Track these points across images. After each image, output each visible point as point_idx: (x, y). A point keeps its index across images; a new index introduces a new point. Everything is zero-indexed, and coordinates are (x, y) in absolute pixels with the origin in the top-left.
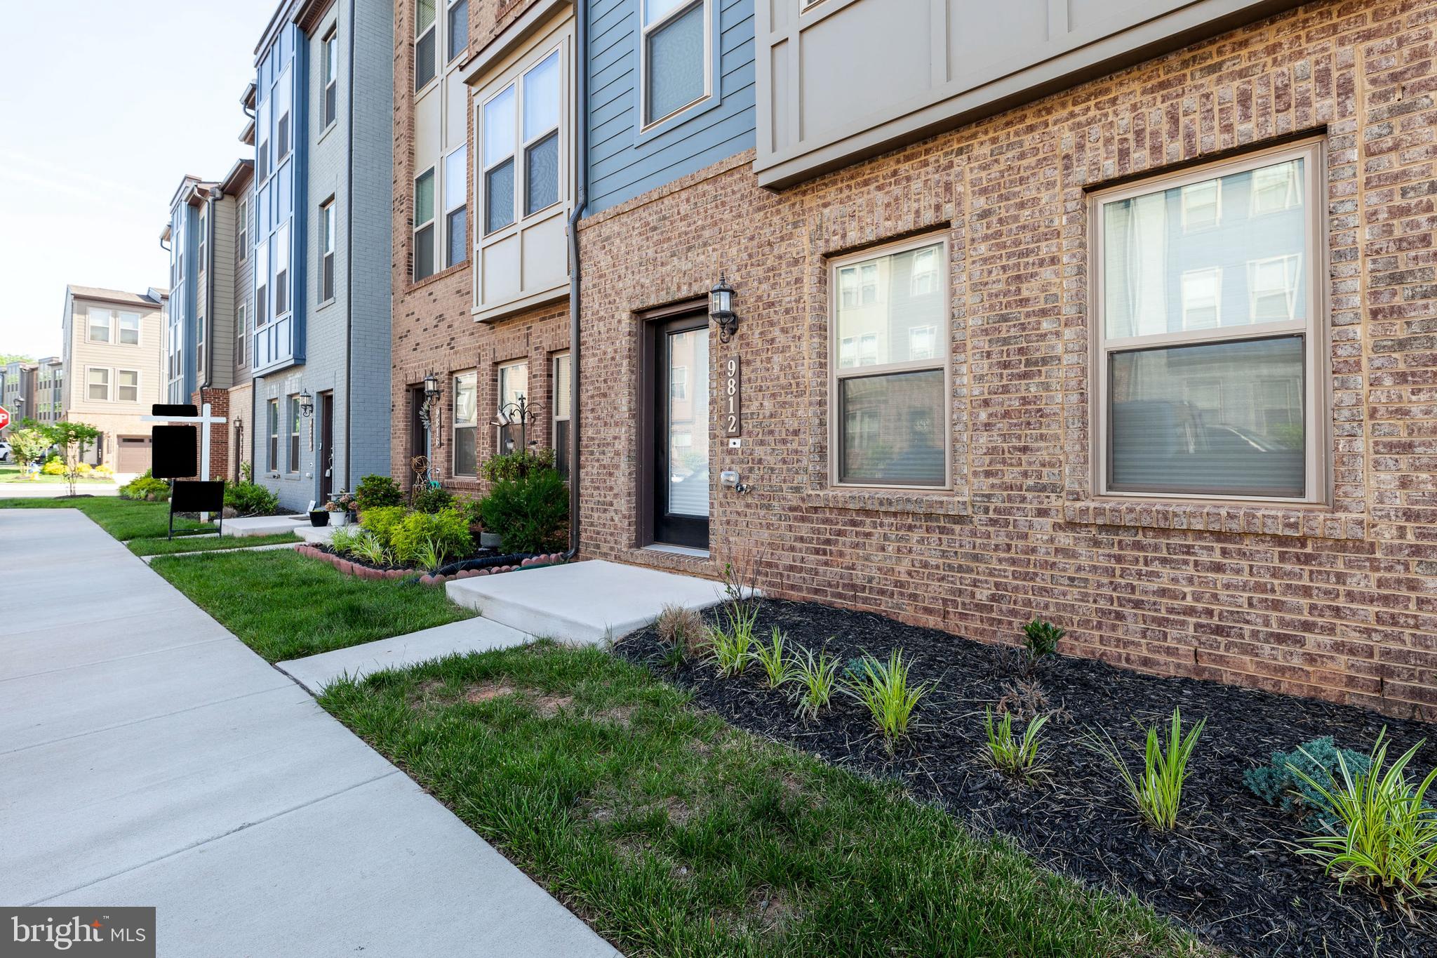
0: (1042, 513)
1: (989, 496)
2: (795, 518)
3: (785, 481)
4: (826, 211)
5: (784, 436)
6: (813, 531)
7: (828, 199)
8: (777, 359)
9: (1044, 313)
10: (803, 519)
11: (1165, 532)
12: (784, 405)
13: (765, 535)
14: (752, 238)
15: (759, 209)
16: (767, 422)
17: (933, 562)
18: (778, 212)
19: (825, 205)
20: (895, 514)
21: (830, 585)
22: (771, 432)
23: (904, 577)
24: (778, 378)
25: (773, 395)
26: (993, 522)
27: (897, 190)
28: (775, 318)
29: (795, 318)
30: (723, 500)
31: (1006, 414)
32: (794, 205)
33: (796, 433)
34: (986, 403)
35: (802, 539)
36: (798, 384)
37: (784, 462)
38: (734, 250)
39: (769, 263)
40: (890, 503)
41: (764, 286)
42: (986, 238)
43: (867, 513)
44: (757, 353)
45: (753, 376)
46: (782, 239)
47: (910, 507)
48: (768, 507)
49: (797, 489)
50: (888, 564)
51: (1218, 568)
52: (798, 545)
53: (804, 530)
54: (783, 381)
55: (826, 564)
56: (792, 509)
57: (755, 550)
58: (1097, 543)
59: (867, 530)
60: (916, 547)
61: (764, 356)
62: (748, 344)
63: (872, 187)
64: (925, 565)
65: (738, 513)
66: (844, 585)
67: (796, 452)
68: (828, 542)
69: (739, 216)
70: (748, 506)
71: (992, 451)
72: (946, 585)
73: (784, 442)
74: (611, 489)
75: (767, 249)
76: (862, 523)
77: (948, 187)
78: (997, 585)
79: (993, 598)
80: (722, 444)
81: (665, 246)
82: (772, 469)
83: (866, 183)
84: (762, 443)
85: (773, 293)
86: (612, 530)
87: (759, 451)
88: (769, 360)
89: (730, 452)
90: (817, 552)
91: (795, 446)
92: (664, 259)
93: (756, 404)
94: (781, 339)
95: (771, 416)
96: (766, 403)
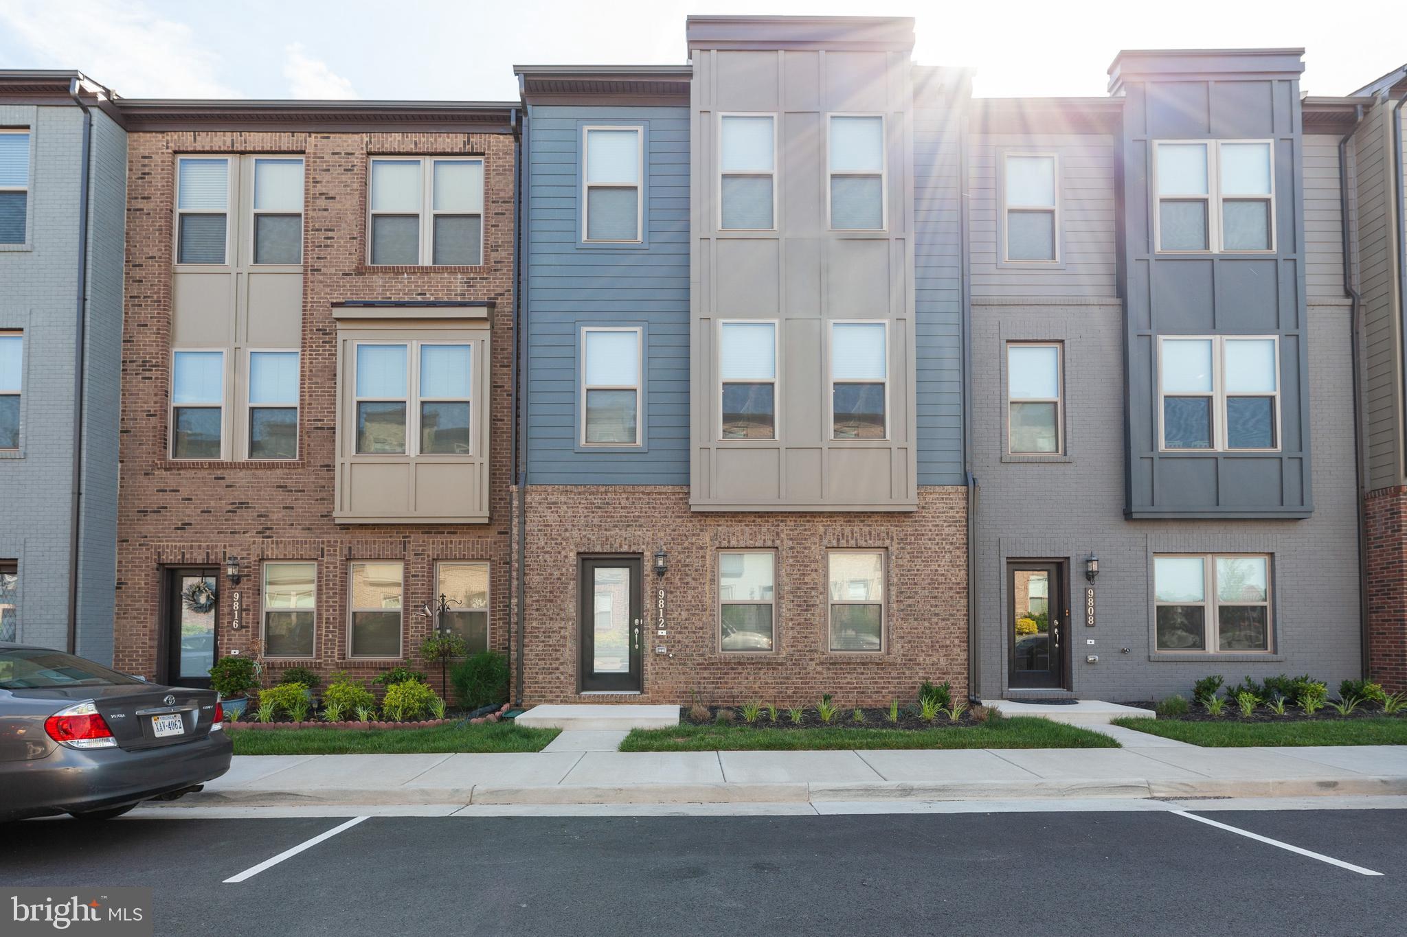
0: (812, 660)
1: (793, 655)
2: (701, 669)
3: (694, 651)
4: (720, 528)
5: (694, 629)
6: (711, 674)
7: (720, 523)
8: (691, 593)
9: (813, 588)
10: (705, 669)
11: (849, 664)
12: (694, 615)
13: (682, 678)
14: (674, 530)
15: (679, 517)
16: (683, 622)
17: (770, 682)
18: (691, 521)
19: (719, 525)
20: (753, 664)
21: (720, 697)
22: (686, 628)
23: (757, 689)
24: (691, 602)
25: (688, 610)
26: (794, 664)
27: (756, 529)
28: (689, 572)
29: (701, 574)
30: (654, 662)
31: (799, 624)
32: (701, 520)
33: (701, 628)
34: (792, 619)
35: (704, 678)
36: (703, 606)
37: (694, 642)
38: (662, 534)
39: (685, 545)
40: (752, 659)
41: (682, 556)
42: (792, 557)
43: (739, 664)
44: (677, 588)
45: (674, 599)
46: (694, 535)
47: (762, 660)
48: (685, 664)
49: (702, 655)
50: (750, 685)
51: (862, 674)
52: (702, 681)
53: (706, 674)
54: (693, 603)
55: (718, 688)
56: (698, 664)
57: (675, 686)
58: (829, 669)
59: (739, 671)
60: (763, 677)
61: (682, 590)
62: (671, 583)
63: (743, 524)
64: (767, 683)
65: (664, 668)
66: (728, 697)
67: (701, 637)
68: (720, 678)
69: (666, 517)
70: (671, 664)
71: (794, 637)
72: (775, 690)
73: (694, 632)
74: (557, 659)
75: (684, 538)
76: (737, 669)
77: (778, 534)
78: (795, 688)
79: (794, 693)
80: (653, 633)
81: (609, 520)
82: (687, 646)
83: (740, 521)
84: (680, 633)
85: (687, 560)
86: (558, 684)
87: (679, 637)
88: (685, 592)
89: (659, 637)
90: (713, 683)
91: (701, 634)
92: (607, 527)
93: (677, 613)
94: (693, 583)
95: (686, 620)
96: (682, 613)
